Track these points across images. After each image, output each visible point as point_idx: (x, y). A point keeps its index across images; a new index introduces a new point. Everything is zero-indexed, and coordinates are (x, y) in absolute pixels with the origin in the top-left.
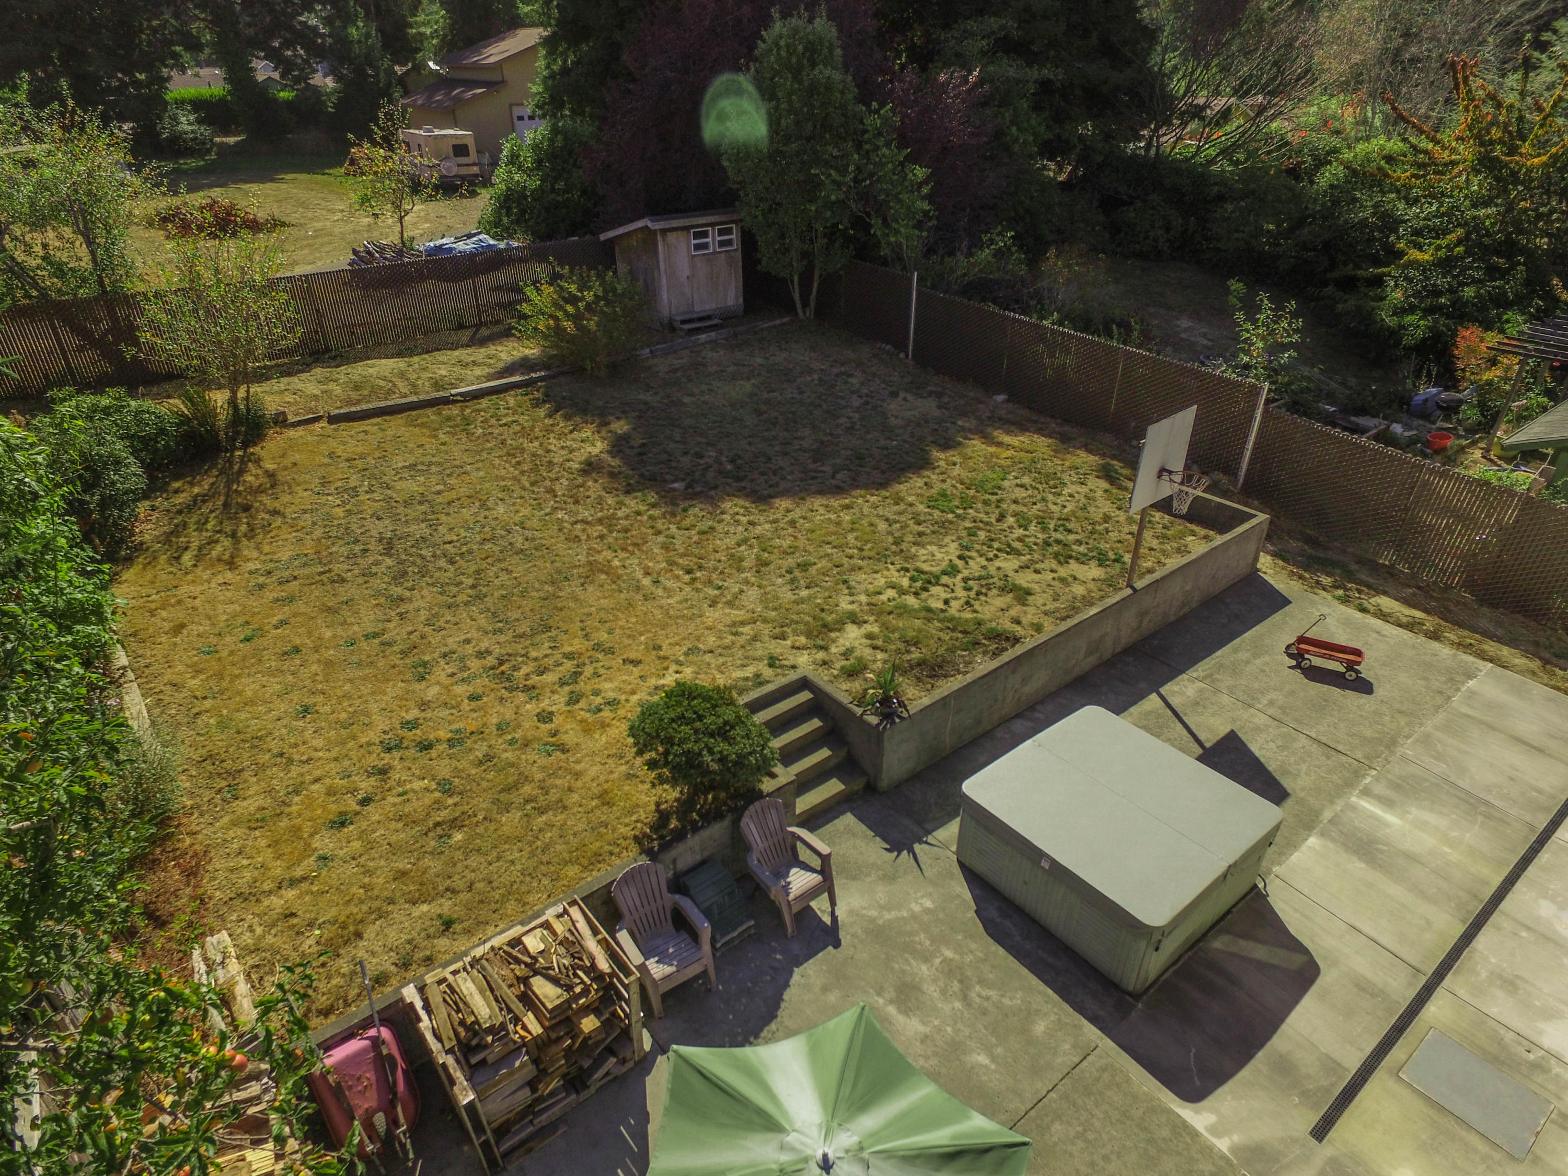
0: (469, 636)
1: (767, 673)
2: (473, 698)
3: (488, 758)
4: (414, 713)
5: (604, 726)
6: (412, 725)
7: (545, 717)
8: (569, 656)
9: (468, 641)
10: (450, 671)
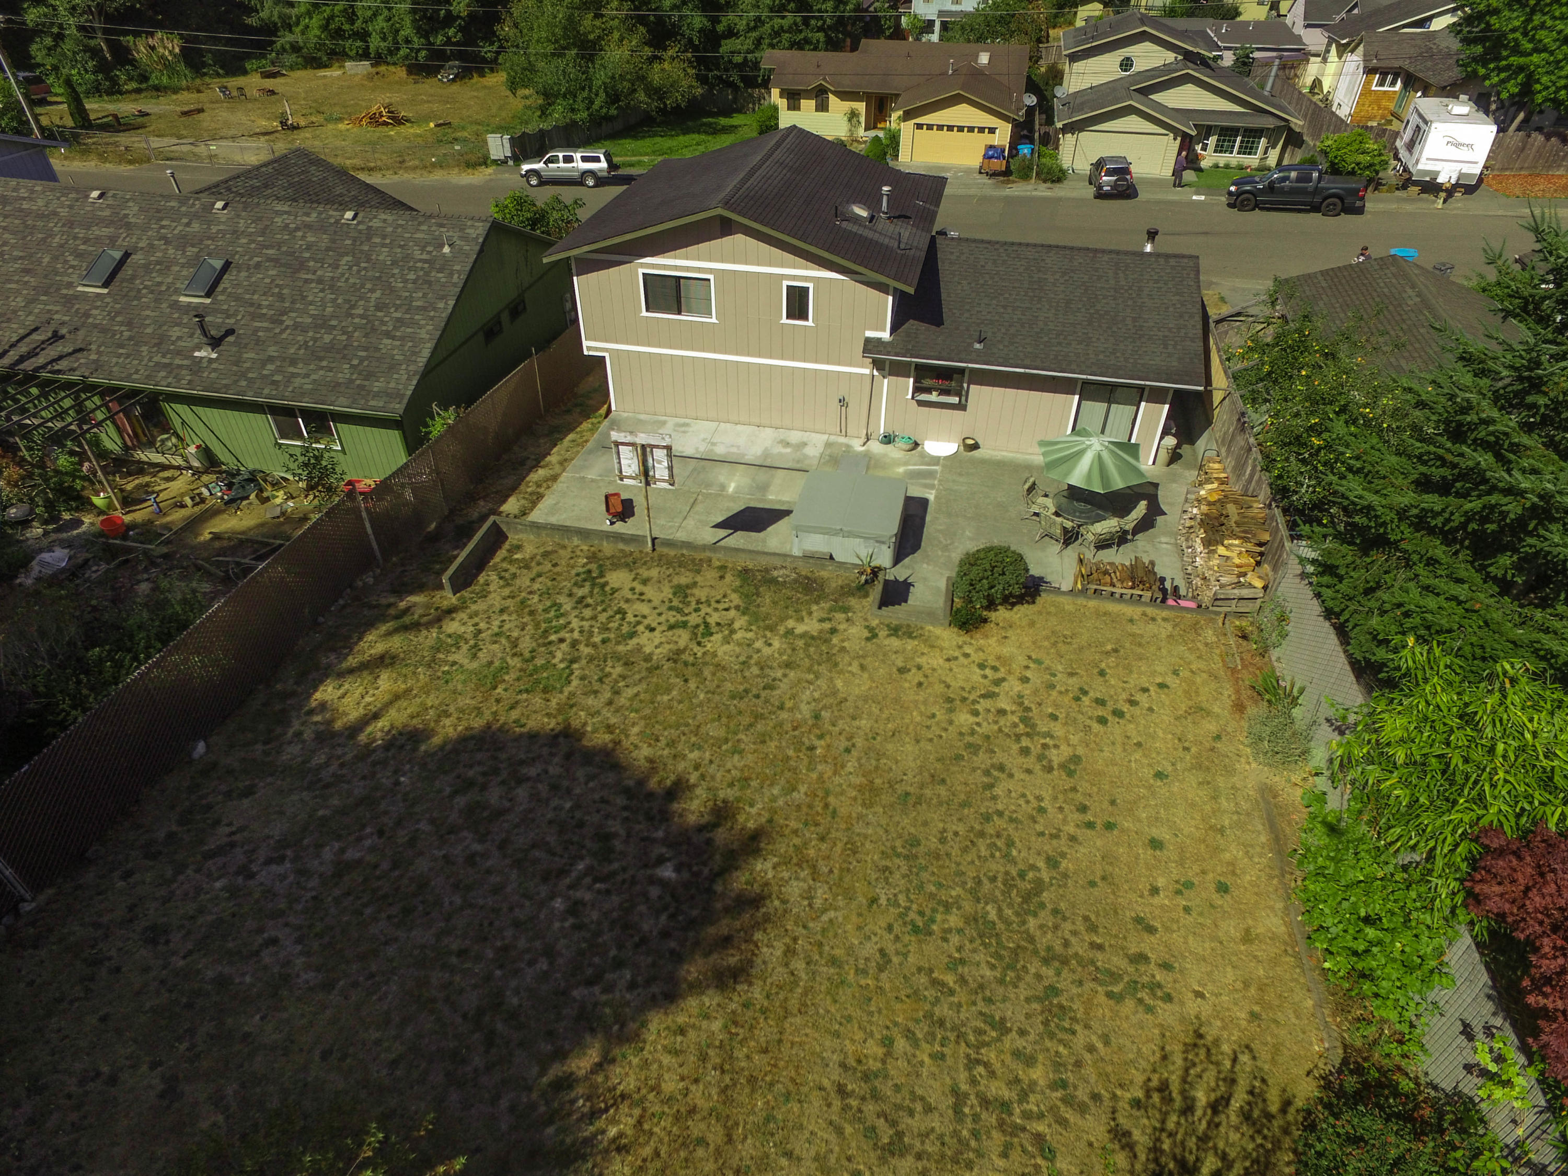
0: (1022, 776)
1: (883, 633)
2: (1054, 717)
3: (1071, 675)
4: (1096, 727)
5: (999, 658)
6: (1102, 721)
7: (1025, 680)
8: (976, 713)
9: (1029, 771)
10: (1054, 751)
